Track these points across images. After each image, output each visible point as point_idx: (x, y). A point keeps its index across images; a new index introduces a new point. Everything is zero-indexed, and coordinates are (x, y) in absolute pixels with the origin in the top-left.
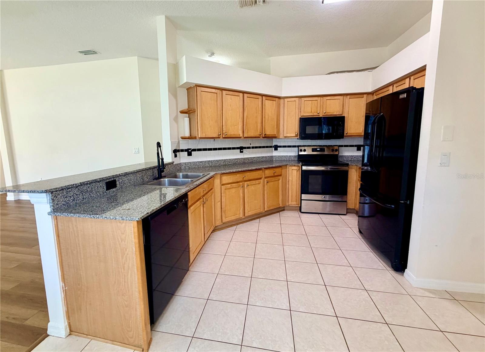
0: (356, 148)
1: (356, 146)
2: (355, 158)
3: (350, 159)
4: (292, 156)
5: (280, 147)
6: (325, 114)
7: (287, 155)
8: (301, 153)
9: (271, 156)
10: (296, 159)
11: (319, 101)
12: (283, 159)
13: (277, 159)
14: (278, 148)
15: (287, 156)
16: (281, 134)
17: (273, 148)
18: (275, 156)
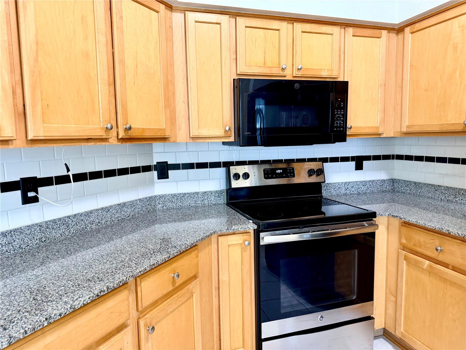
0: (354, 163)
1: (353, 159)
2: (352, 187)
3: (343, 191)
4: (211, 192)
5: (176, 167)
6: (300, 74)
7: (198, 191)
8: (235, 184)
9: (150, 198)
10: (223, 200)
11: (283, 32)
12: (186, 204)
13: (170, 205)
14: (170, 172)
15: (197, 193)
16: (179, 129)
17: (155, 173)
18: (161, 197)
